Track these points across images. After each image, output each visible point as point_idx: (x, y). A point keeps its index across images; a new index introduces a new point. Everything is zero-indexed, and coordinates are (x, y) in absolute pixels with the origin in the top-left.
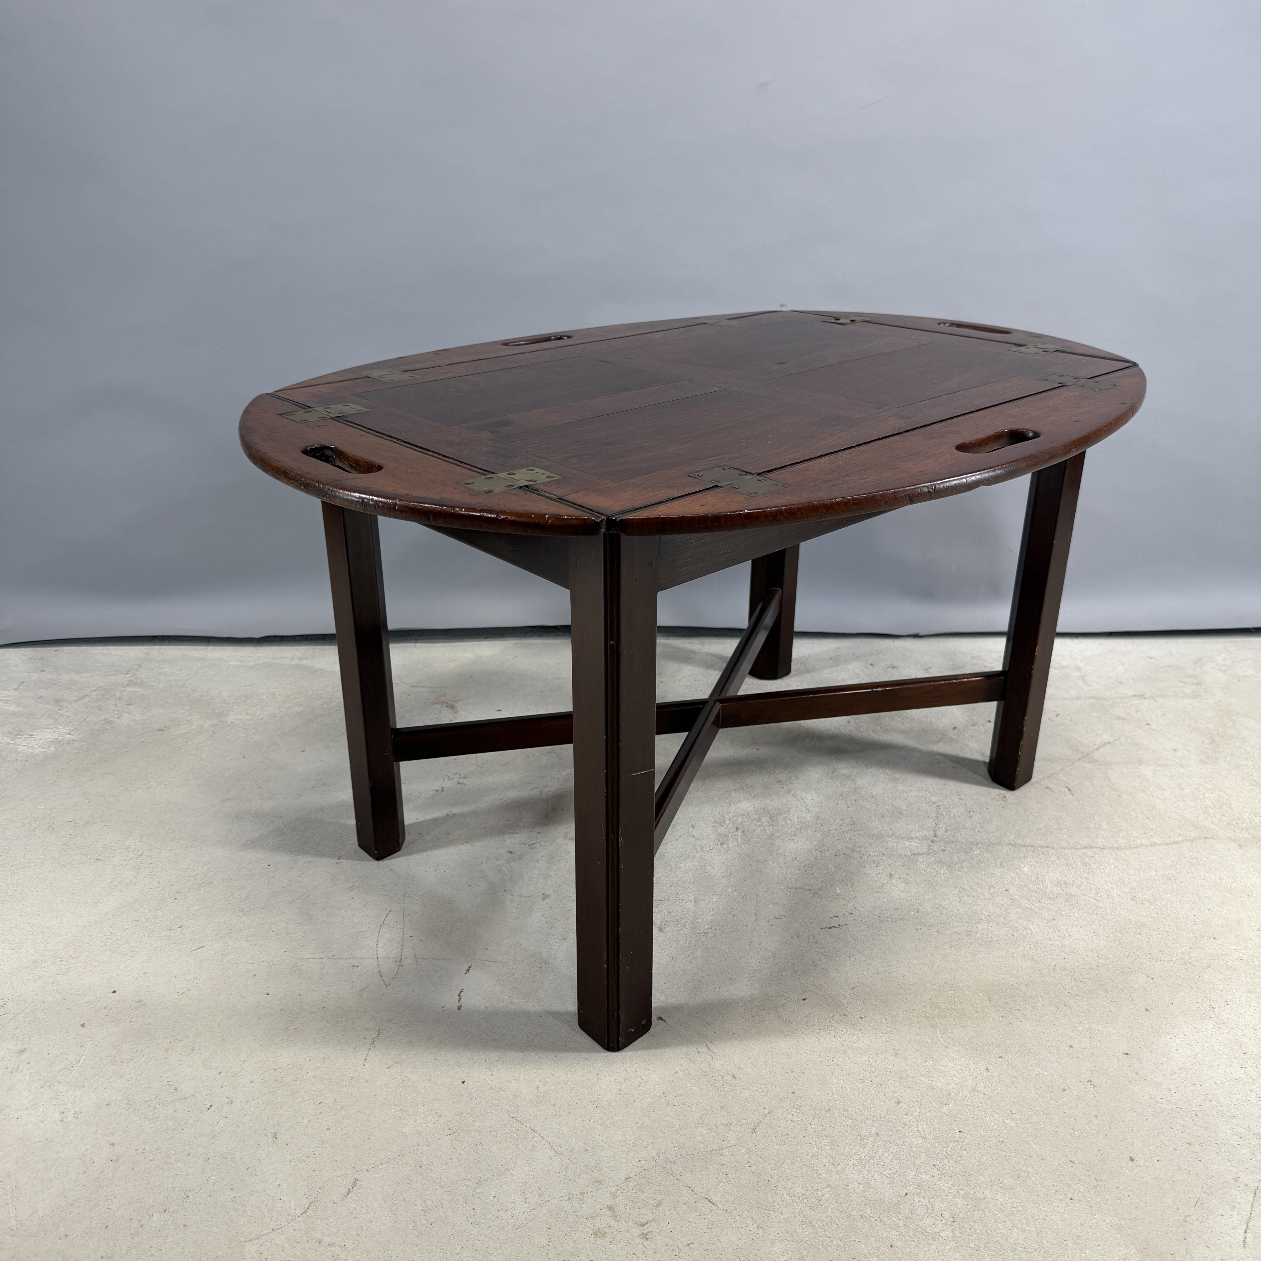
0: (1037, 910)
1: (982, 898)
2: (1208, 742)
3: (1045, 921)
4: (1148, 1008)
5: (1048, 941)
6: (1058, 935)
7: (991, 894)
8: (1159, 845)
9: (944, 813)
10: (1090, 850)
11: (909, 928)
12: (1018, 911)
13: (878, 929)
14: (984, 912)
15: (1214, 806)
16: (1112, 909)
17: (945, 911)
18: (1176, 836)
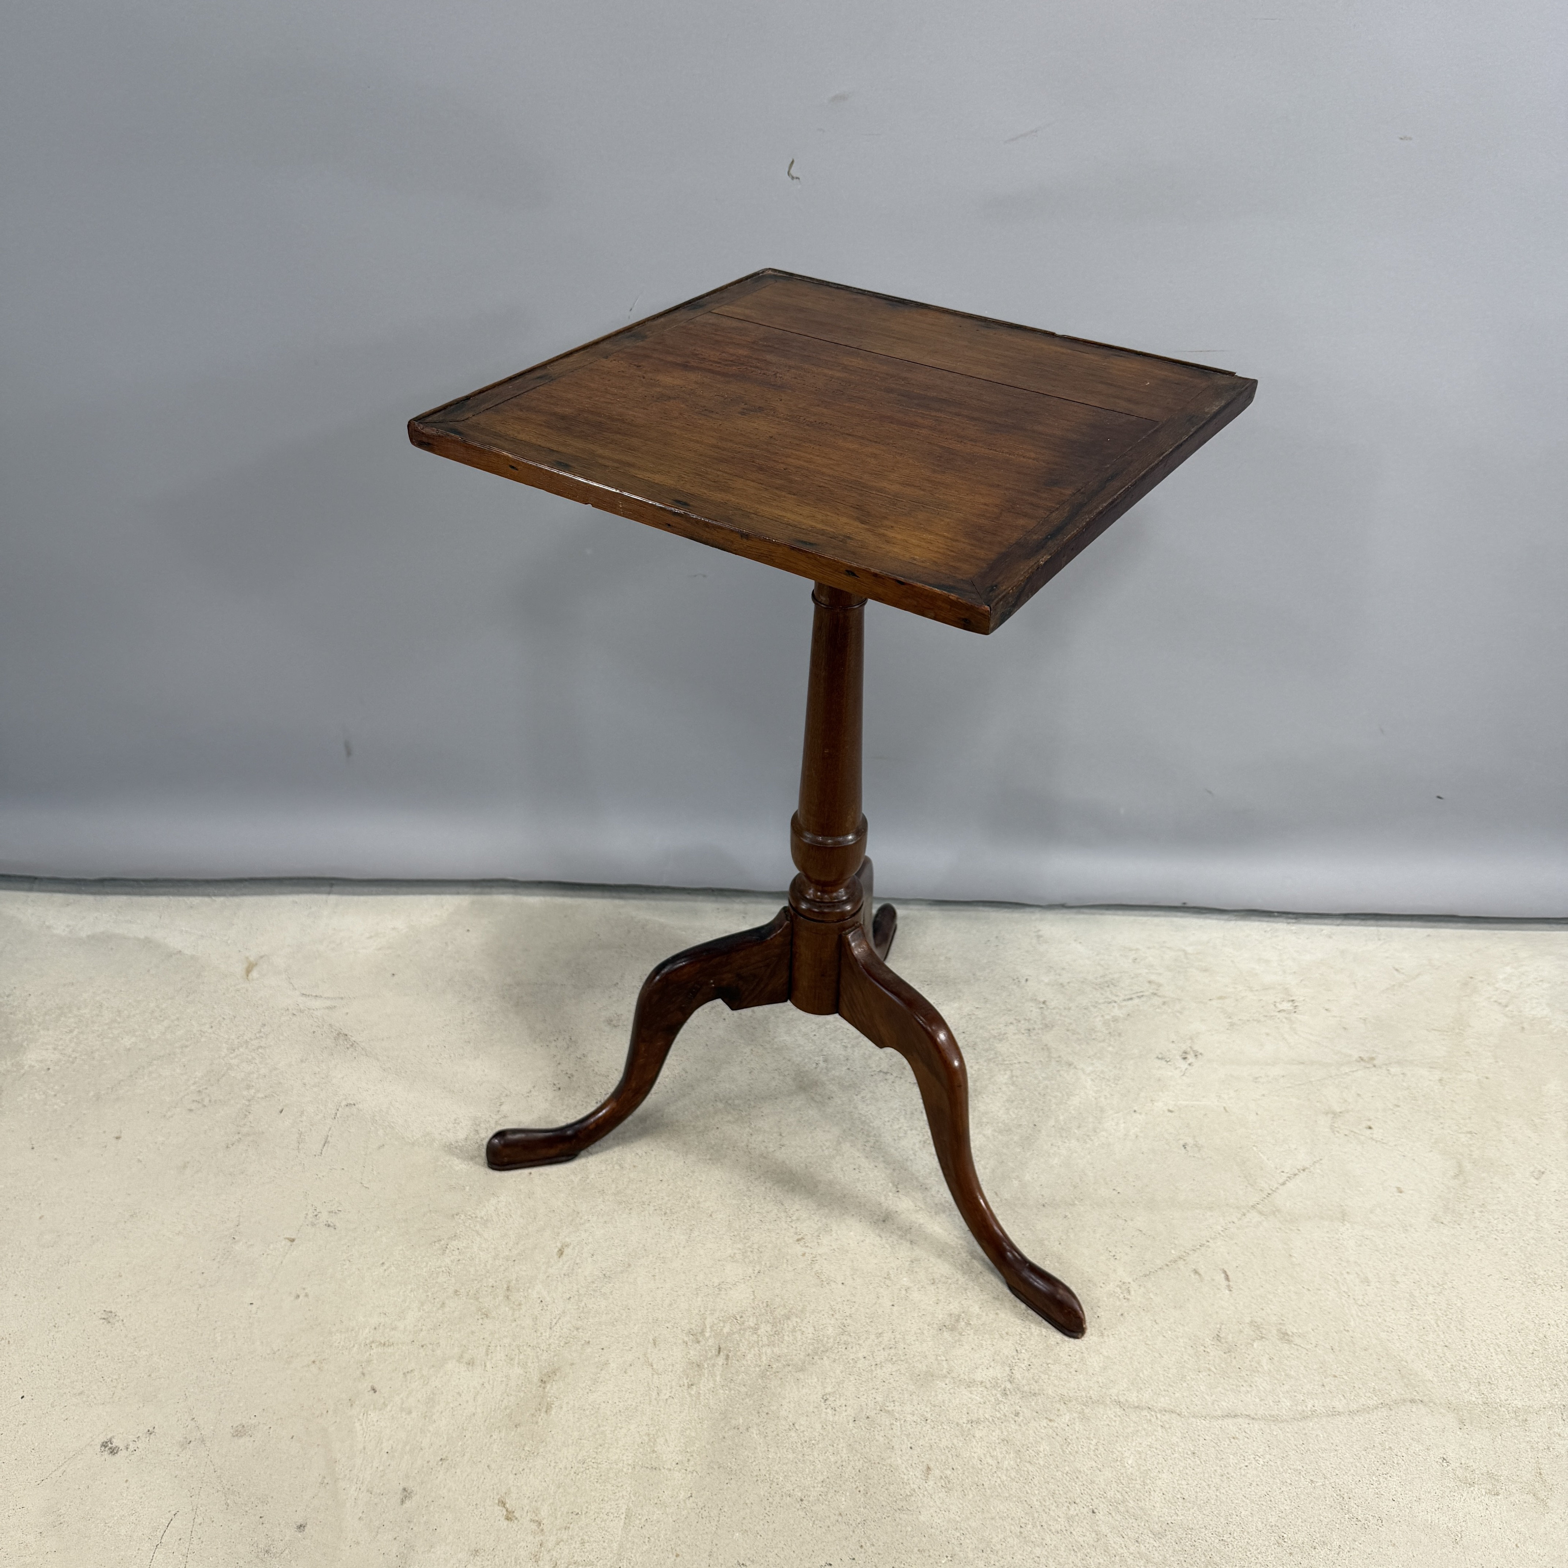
2: (1451, 1173)
18: (1368, 1394)
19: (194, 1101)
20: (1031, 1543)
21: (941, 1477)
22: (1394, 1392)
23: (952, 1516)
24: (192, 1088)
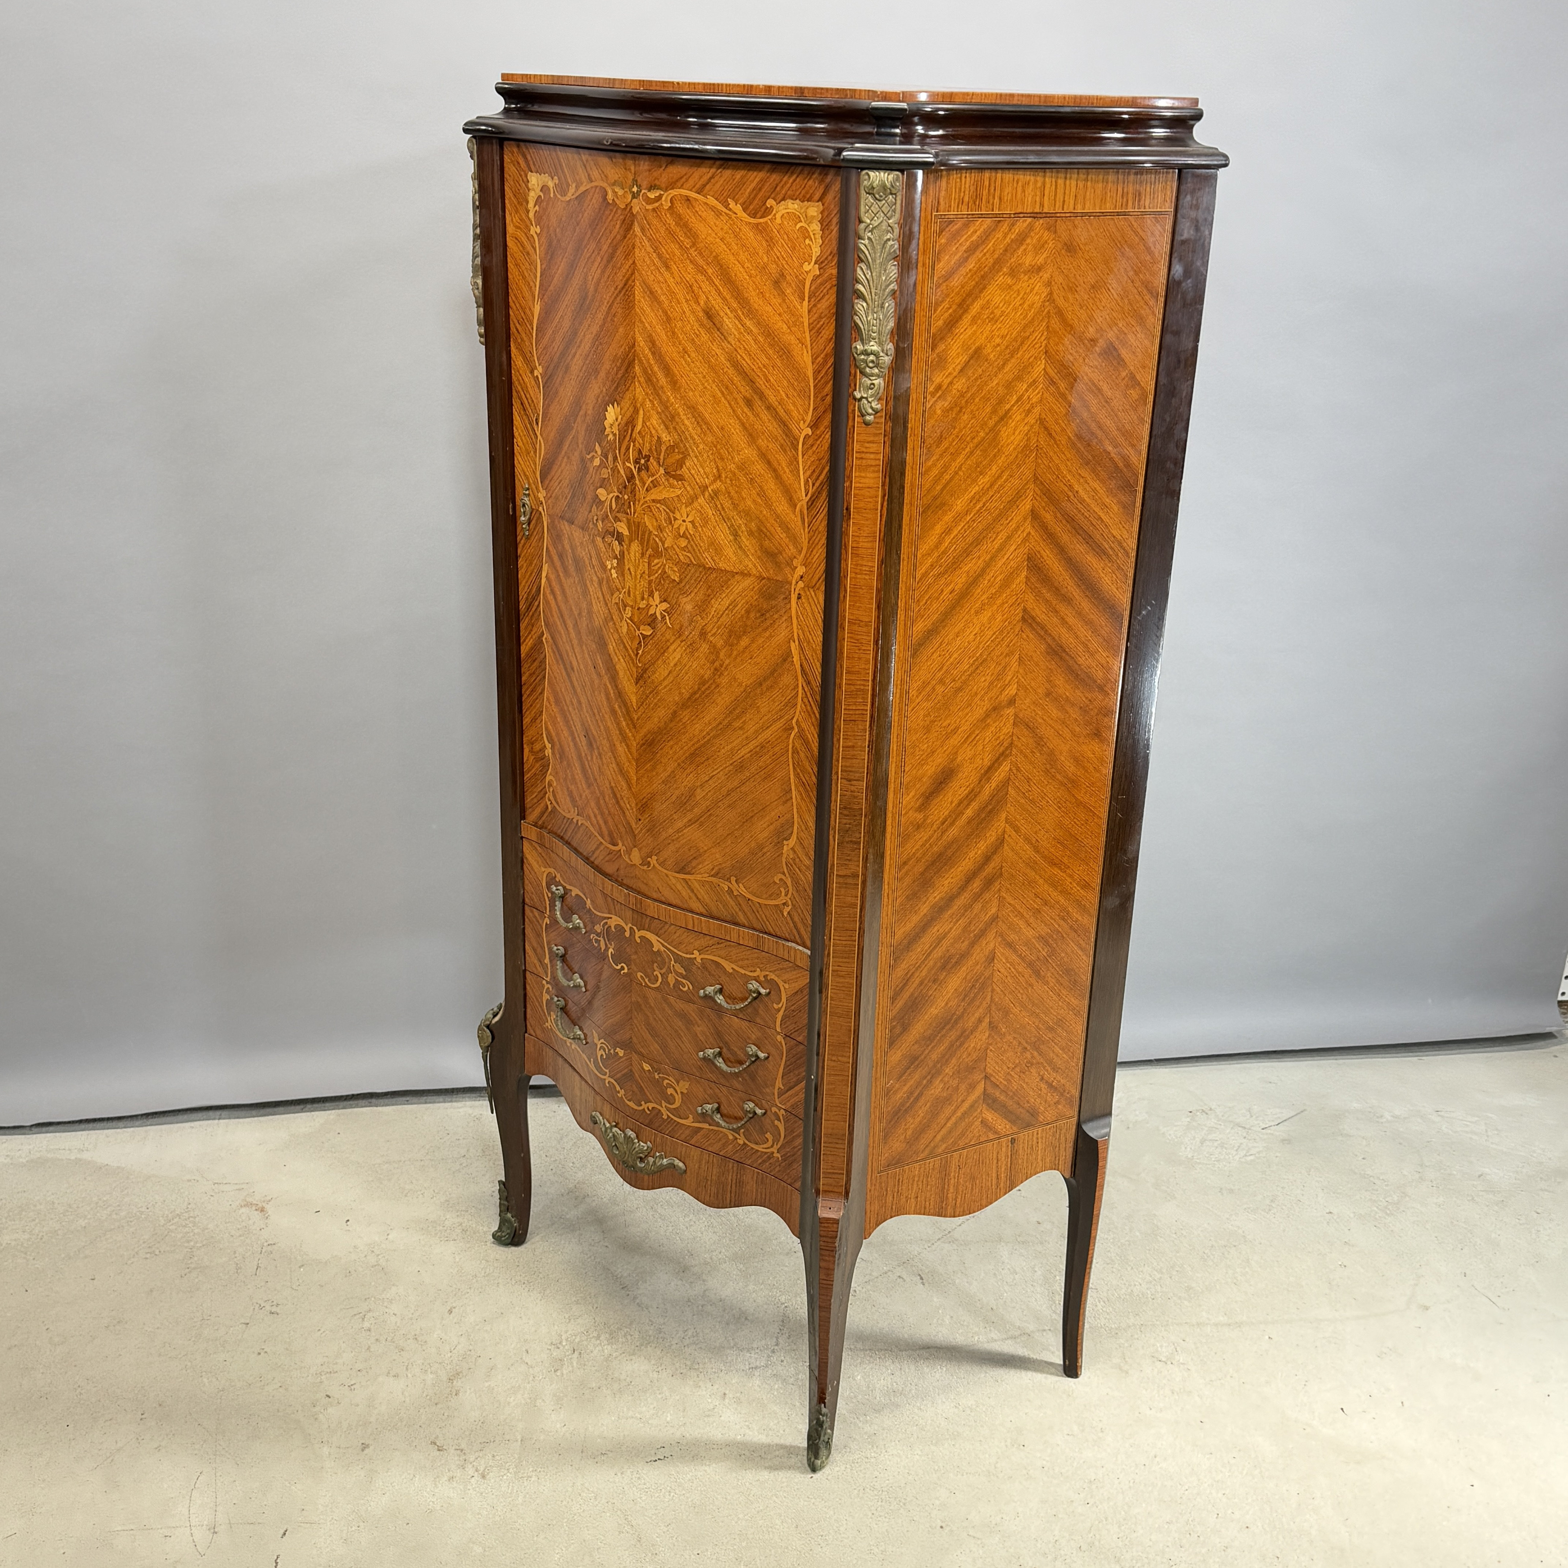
4: (943, 1525)
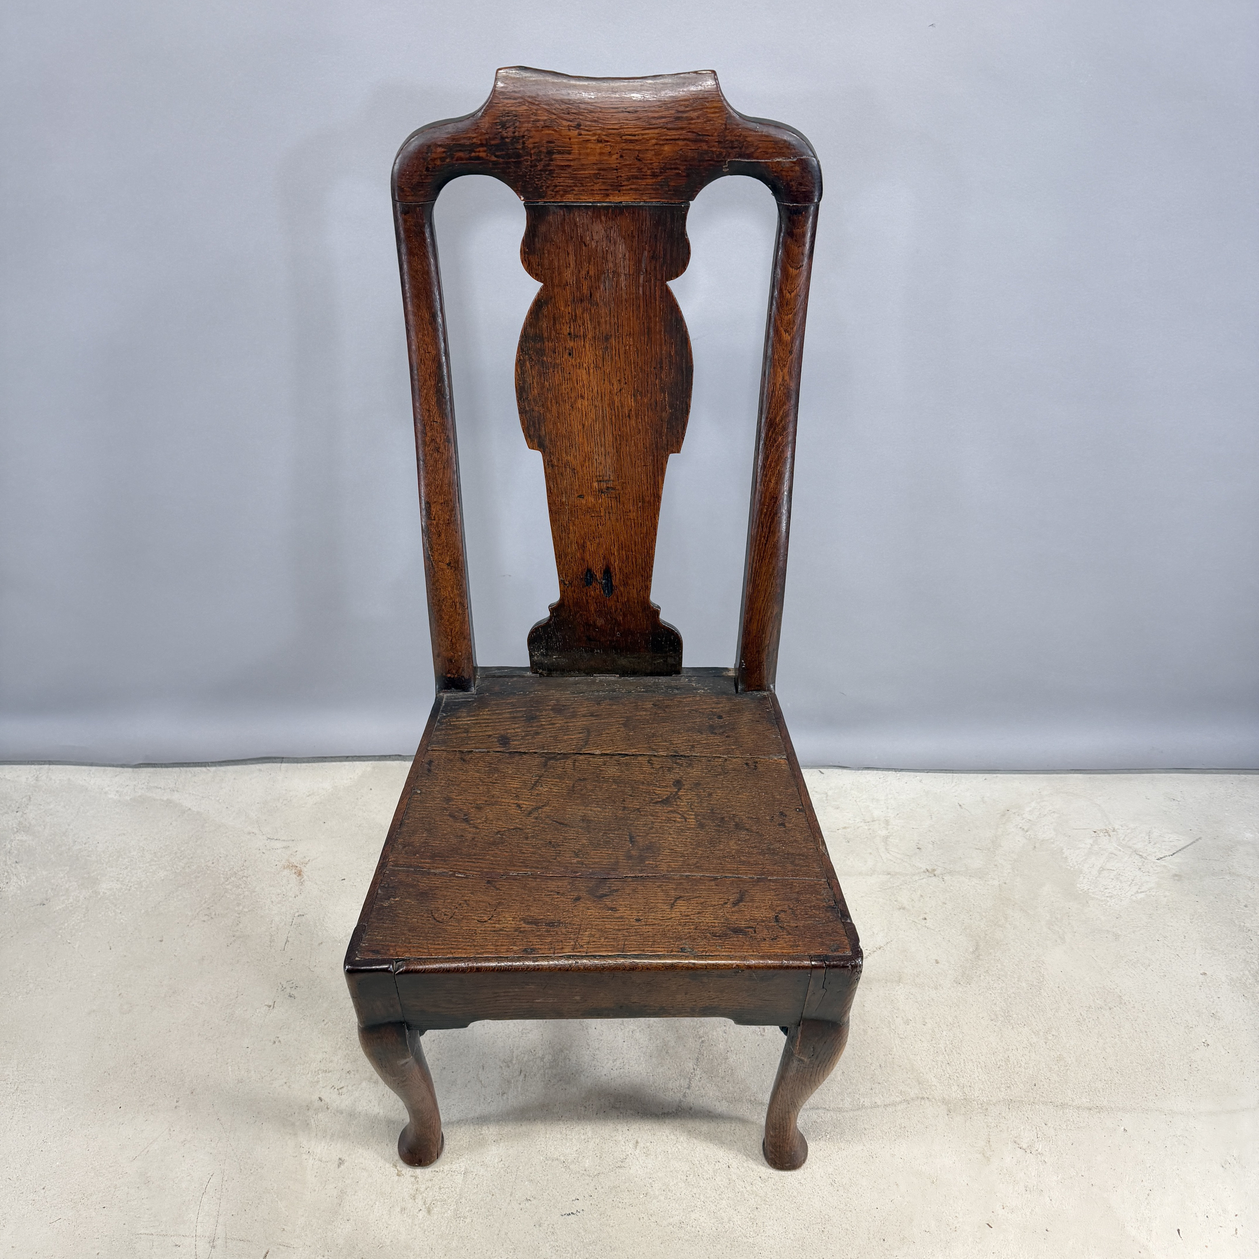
0: (746, 1195)
1: (705, 1178)
2: (971, 950)
3: (749, 1211)
5: (744, 1238)
6: (754, 1230)
7: (714, 1171)
8: (878, 1106)
9: (705, 1052)
10: (817, 1111)
11: (634, 1216)
12: (730, 1195)
13: (608, 1217)
14: (702, 1197)
15: (946, 1051)
16: (810, 1196)
17: (670, 1194)
18: (897, 1094)
19: (205, 915)
20: (691, 1186)
21: (644, 1148)
22: (913, 1093)
23: (648, 1171)
24: (204, 906)
